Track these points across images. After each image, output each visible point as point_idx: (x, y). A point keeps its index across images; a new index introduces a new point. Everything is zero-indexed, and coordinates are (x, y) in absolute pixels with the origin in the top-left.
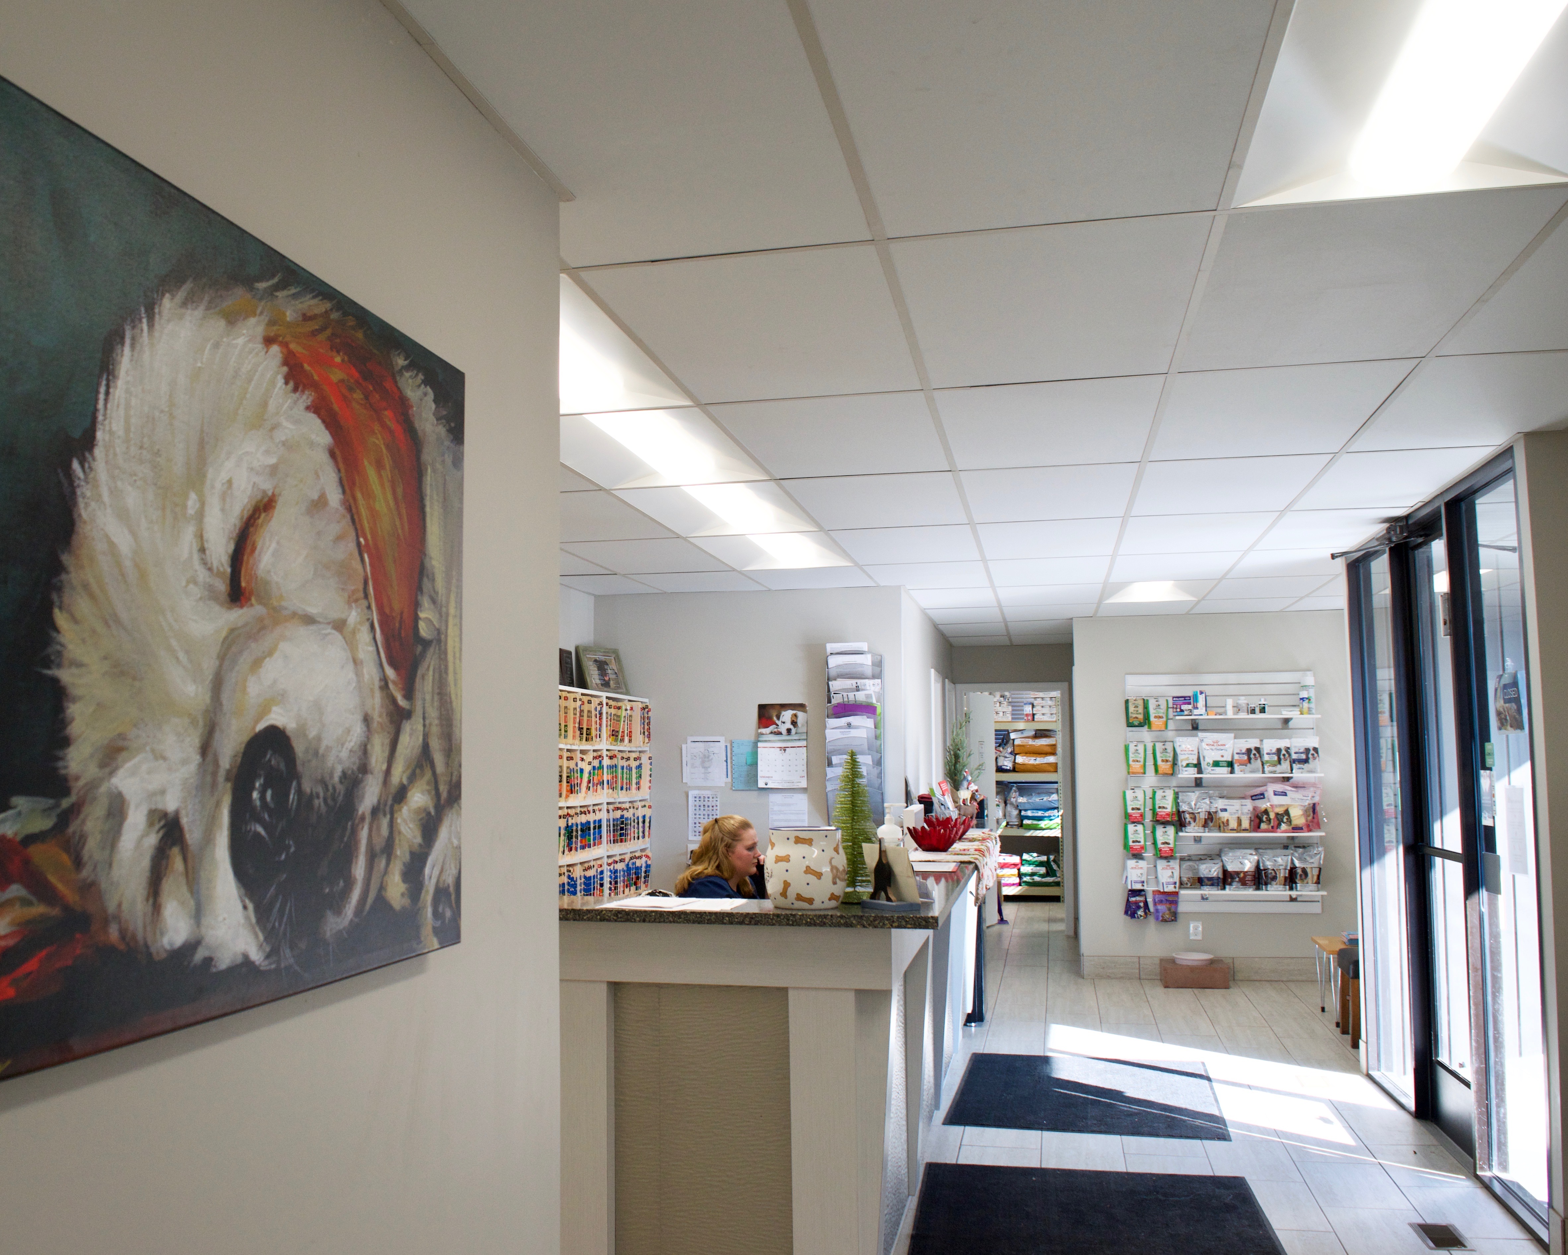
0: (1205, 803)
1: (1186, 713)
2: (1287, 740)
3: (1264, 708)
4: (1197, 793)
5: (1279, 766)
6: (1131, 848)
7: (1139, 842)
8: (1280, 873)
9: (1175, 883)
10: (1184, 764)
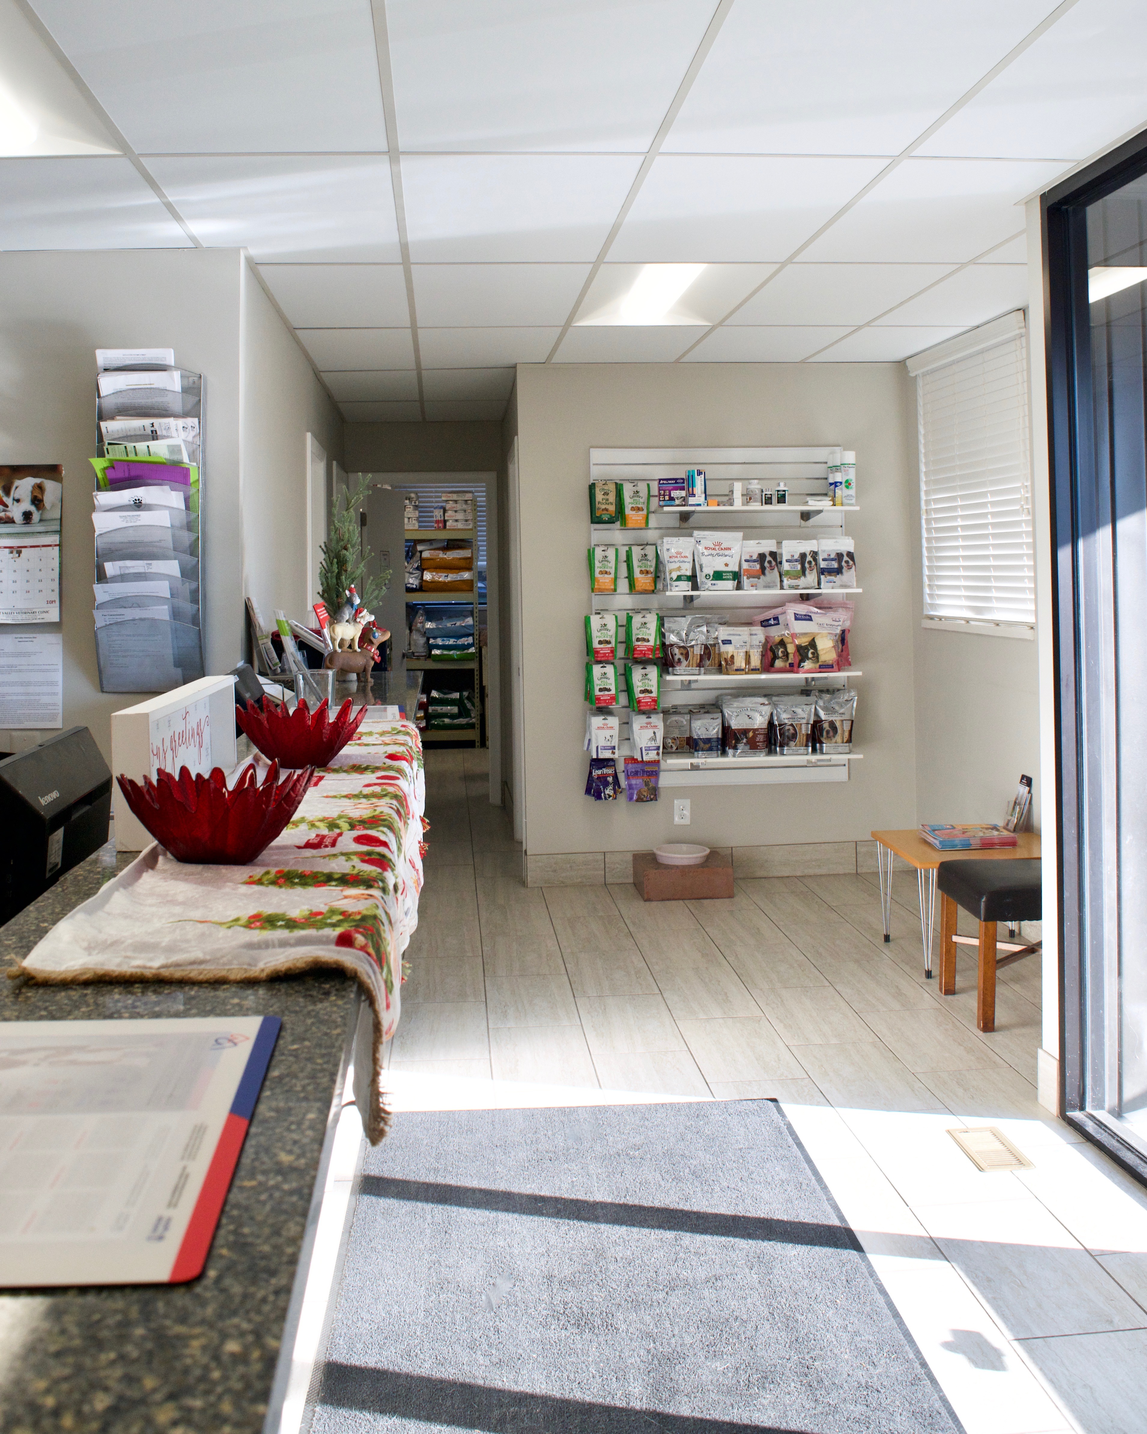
0: (701, 632)
1: (677, 502)
2: (815, 542)
3: (784, 496)
4: (689, 618)
5: (803, 578)
6: (598, 699)
7: (609, 690)
8: (801, 729)
9: (658, 748)
10: (674, 576)
